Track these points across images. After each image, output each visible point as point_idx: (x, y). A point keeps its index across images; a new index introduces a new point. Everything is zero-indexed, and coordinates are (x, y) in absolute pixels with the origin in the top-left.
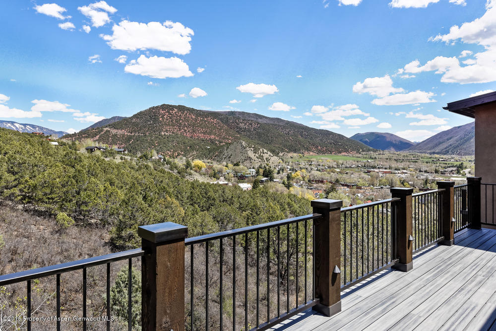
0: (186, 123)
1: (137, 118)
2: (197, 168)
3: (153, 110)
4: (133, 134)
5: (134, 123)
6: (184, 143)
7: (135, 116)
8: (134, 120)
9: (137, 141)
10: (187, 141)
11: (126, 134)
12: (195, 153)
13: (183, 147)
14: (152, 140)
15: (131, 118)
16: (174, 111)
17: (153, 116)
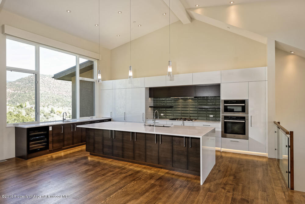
0: (54, 86)
1: (19, 82)
2: (58, 113)
3: (31, 77)
4: (16, 92)
5: (17, 85)
6: (53, 98)
7: (18, 81)
8: (17, 83)
9: (19, 96)
10: (54, 96)
11: (11, 91)
12: (60, 103)
13: (52, 100)
14: (30, 96)
15: (15, 82)
16: (46, 78)
17: (31, 81)
